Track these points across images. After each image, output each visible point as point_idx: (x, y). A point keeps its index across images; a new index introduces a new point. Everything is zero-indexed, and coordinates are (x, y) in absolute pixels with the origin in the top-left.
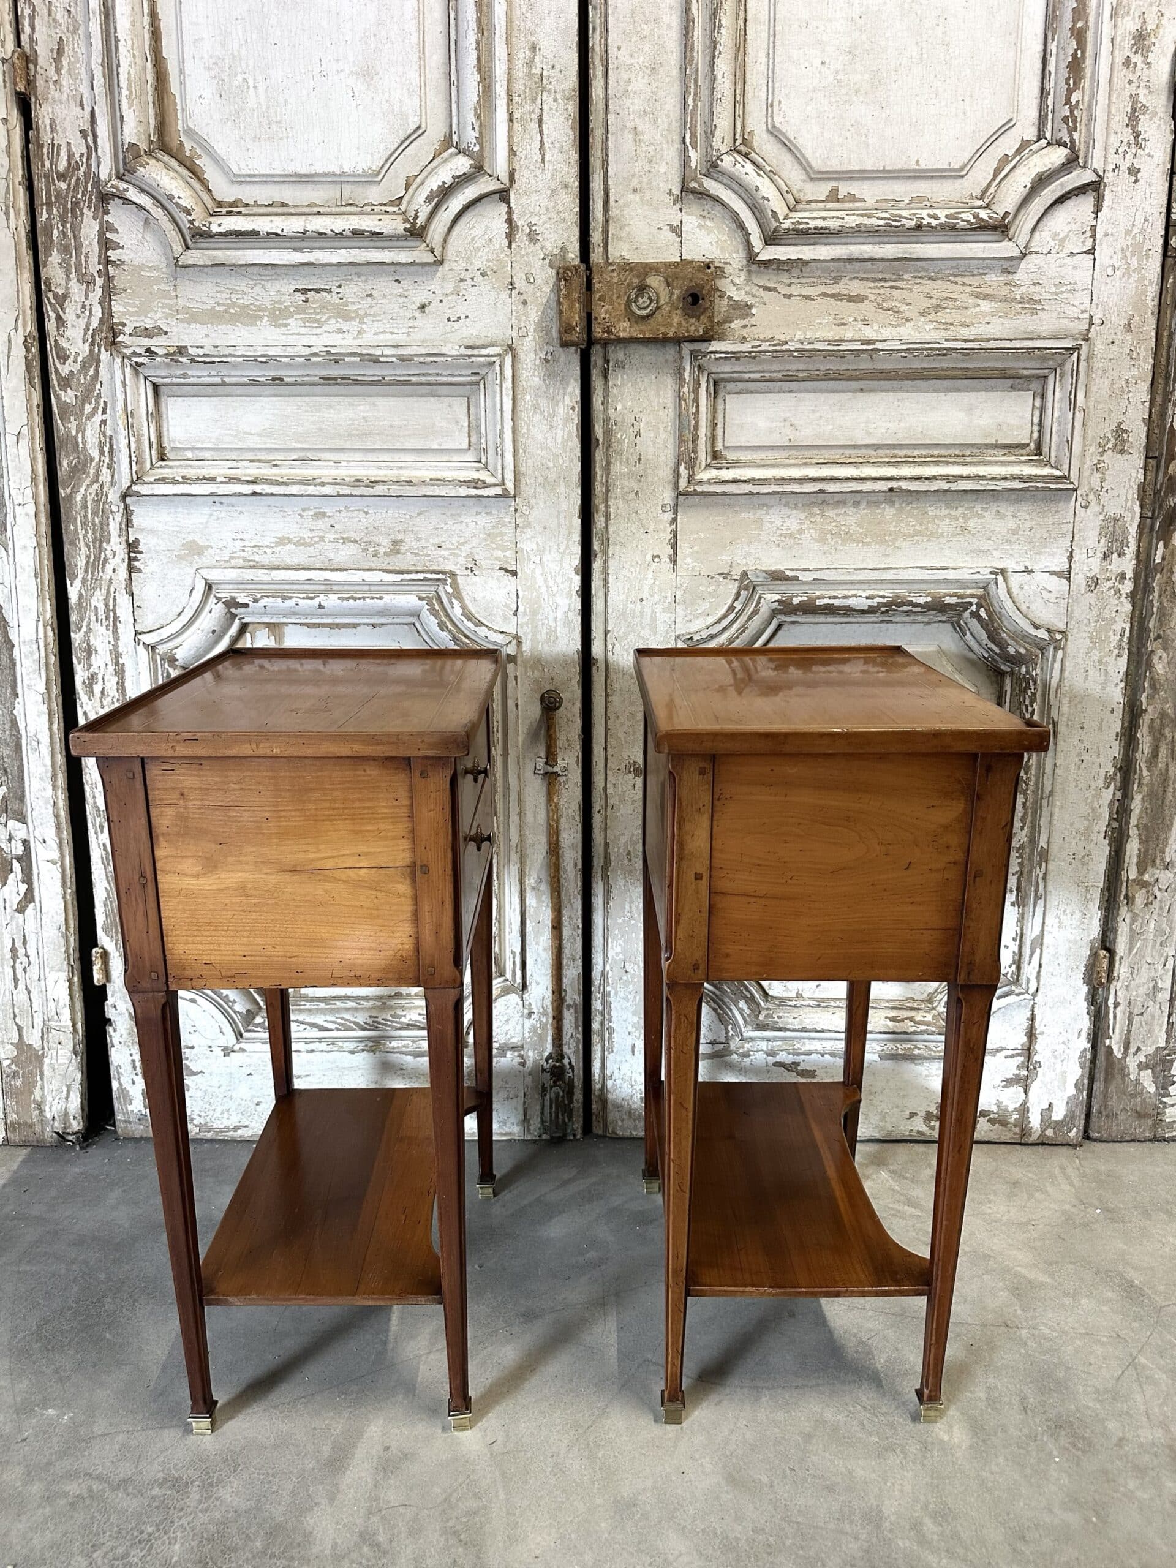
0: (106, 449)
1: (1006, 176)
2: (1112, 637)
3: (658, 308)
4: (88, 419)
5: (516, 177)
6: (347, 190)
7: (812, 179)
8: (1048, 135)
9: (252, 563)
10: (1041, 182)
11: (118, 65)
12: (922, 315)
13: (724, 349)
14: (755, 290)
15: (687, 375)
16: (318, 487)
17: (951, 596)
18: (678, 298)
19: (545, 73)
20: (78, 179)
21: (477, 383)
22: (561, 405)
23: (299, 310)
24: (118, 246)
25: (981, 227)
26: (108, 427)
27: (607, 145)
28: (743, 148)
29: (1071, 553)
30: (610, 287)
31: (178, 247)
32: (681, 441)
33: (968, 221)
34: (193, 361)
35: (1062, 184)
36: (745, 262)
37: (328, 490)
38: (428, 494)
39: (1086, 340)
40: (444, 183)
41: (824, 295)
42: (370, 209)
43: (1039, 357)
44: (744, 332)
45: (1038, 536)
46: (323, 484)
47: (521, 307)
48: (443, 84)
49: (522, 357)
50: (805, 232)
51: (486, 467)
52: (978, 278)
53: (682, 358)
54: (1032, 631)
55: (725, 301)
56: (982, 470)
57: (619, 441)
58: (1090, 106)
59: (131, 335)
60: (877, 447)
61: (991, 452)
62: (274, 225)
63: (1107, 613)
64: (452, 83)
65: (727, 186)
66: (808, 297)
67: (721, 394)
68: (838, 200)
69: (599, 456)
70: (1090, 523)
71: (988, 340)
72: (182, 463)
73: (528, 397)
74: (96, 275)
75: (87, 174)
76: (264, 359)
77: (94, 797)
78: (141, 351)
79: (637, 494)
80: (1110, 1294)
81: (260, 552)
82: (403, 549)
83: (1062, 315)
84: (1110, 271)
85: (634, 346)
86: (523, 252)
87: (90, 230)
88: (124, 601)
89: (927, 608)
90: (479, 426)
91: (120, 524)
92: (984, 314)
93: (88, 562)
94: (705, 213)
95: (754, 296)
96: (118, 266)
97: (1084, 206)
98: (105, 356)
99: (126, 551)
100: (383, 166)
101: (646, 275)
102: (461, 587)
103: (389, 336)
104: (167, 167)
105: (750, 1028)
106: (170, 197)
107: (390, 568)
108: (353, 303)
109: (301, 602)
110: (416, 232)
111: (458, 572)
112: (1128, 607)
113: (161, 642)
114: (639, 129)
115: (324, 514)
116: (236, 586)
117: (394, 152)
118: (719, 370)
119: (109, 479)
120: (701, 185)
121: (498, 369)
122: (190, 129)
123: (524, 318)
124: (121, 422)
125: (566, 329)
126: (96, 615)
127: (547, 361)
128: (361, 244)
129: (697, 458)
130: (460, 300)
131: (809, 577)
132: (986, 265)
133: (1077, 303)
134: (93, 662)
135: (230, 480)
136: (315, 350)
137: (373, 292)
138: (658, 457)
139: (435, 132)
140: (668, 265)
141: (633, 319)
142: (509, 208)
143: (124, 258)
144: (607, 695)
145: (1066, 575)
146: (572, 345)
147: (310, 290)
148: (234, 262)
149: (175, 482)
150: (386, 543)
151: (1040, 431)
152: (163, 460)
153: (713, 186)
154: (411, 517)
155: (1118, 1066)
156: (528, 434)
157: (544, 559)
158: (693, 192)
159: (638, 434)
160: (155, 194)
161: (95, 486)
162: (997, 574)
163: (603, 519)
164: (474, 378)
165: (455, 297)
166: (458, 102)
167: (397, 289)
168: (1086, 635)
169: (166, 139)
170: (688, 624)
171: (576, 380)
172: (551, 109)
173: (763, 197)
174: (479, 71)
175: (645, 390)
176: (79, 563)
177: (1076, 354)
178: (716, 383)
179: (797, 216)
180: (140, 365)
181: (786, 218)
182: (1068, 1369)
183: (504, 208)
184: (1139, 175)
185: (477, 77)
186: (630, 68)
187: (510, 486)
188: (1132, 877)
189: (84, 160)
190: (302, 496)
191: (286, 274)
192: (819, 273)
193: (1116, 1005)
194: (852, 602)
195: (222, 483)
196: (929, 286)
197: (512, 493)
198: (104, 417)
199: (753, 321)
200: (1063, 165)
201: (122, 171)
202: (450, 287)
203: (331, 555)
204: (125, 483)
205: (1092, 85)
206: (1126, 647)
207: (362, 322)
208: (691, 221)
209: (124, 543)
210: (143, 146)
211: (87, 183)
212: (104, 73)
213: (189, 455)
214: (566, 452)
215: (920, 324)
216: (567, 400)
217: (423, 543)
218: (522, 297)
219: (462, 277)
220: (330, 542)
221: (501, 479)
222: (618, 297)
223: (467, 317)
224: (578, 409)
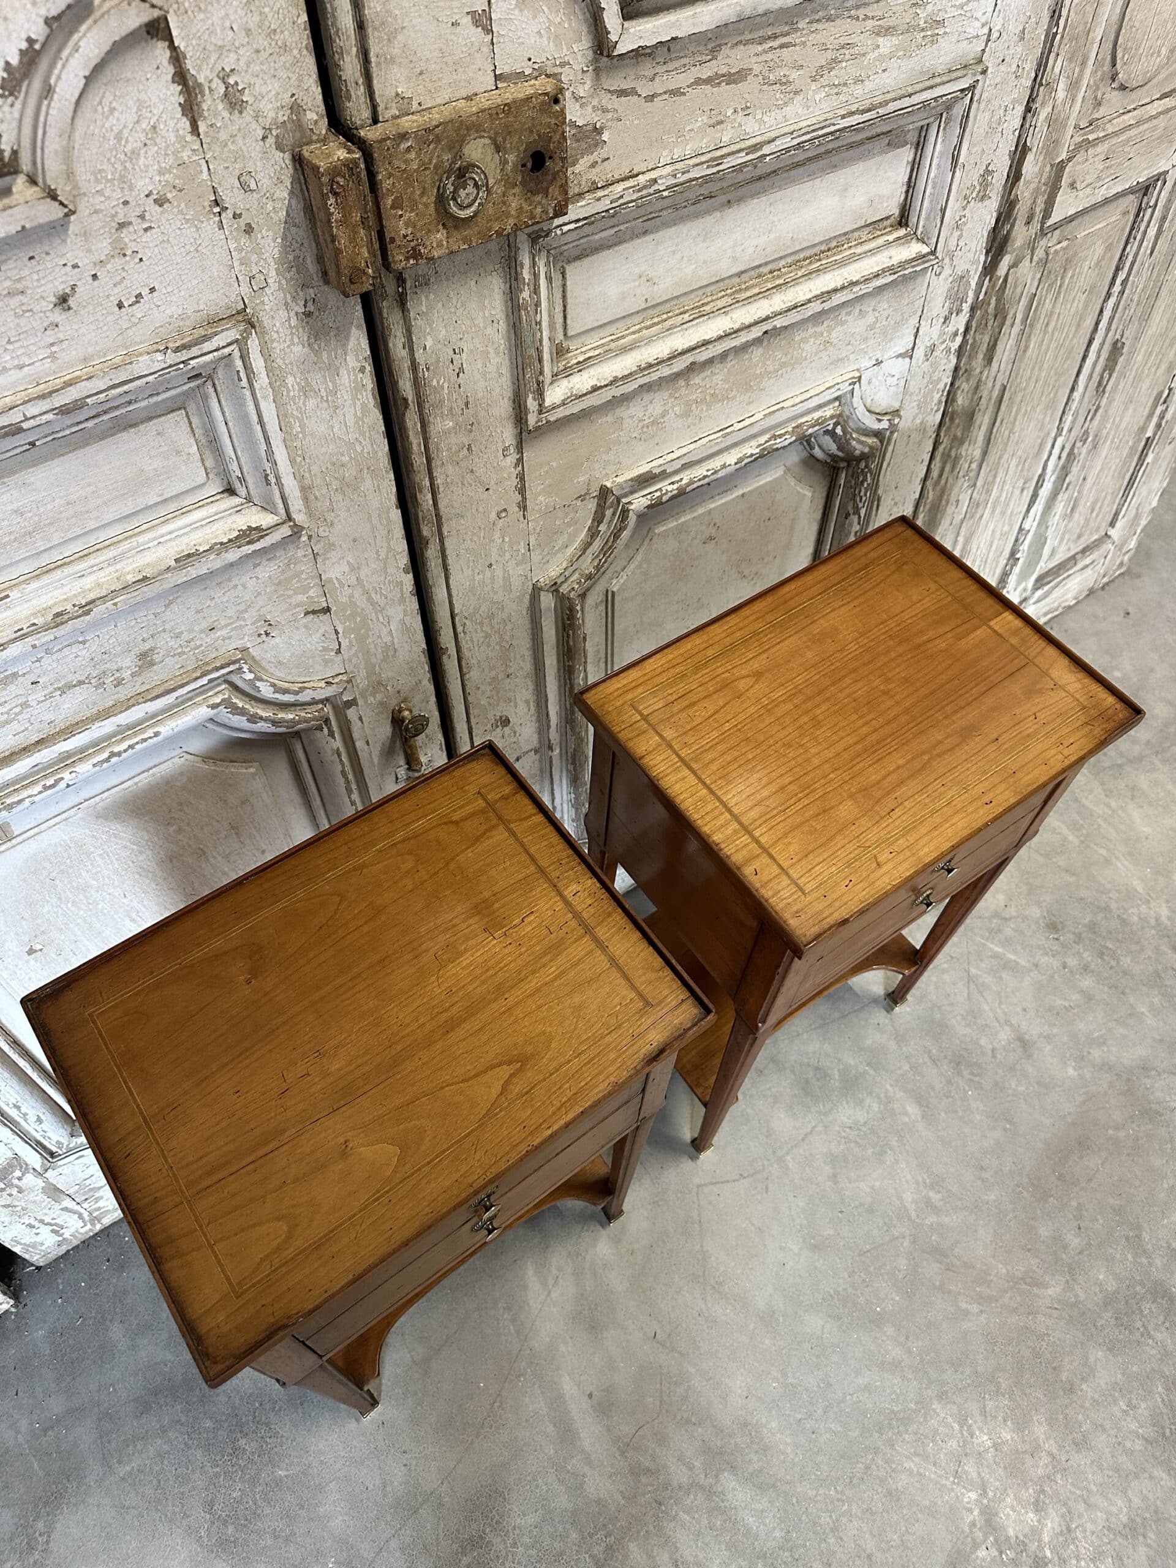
3: (488, 196)
12: (813, 79)
14: (607, 100)
15: (523, 270)
18: (515, 166)
22: (343, 372)
29: (918, 328)
30: (408, 179)
32: (525, 365)
37: (14, 651)
38: (187, 579)
39: (984, 72)
40: (30, 41)
41: (699, 82)
45: (893, 323)
47: (244, 240)
49: (268, 324)
51: (250, 501)
53: (517, 250)
55: (572, 136)
57: (438, 390)
63: (937, 375)
66: (676, 92)
67: (558, 266)
69: (410, 420)
70: (939, 291)
73: (290, 380)
82: (157, 658)
83: (962, 37)
86: (223, 136)
90: (215, 442)
92: (881, 59)
95: (605, 111)
101: (462, 142)
102: (258, 658)
107: (154, 694)
111: (249, 645)
115: (15, 675)
118: (562, 243)
121: (239, 364)
129: (544, 378)
130: (132, 263)
131: (677, 466)
133: (979, 14)
138: (489, 390)
142: (173, 47)
145: (910, 353)
150: (128, 662)
151: (907, 192)
154: (158, 616)
156: (303, 432)
157: (363, 577)
159: (461, 370)
162: (855, 383)
163: (429, 496)
164: (194, 385)
165: (118, 261)
170: (547, 569)
171: (358, 327)
175: (462, 306)
177: (970, 95)
178: (554, 258)
183: (161, 51)
187: (300, 517)
196: (827, 32)
197: (306, 525)
199: (603, 152)
202: (103, 246)
203: (49, 716)
214: (363, 434)
215: (811, 95)
216: (352, 362)
217: (186, 636)
218: (242, 222)
219: (121, 218)
220: (39, 702)
221: (284, 516)
222: (423, 194)
223: (153, 290)
224: (369, 368)
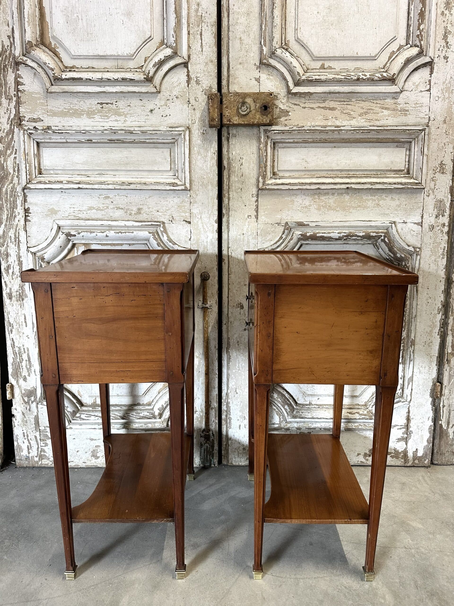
0: (16, 169)
1: (394, 59)
2: (440, 250)
3: (250, 111)
4: (9, 156)
5: (191, 57)
6: (120, 62)
7: (314, 60)
8: (411, 43)
9: (77, 218)
10: (408, 61)
11: (24, 9)
12: (360, 116)
13: (278, 129)
14: (290, 105)
15: (262, 140)
16: (106, 186)
17: (373, 232)
18: (259, 107)
19: (203, 15)
20: (6, 56)
21: (174, 143)
22: (209, 152)
23: (99, 112)
24: (23, 84)
25: (384, 80)
26: (17, 160)
27: (229, 45)
28: (285, 46)
29: (423, 215)
30: (230, 103)
31: (48, 85)
32: (260, 167)
33: (378, 77)
34: (54, 132)
35: (417, 63)
36: (286, 93)
37: (110, 187)
38: (153, 188)
39: (428, 126)
40: (161, 59)
41: (319, 107)
42: (130, 70)
43: (409, 133)
44: (286, 122)
45: (409, 208)
46: (108, 184)
47: (193, 111)
48: (161, 19)
49: (193, 132)
50: (311, 81)
51: (178, 178)
52: (383, 101)
53: (260, 133)
54: (407, 248)
55: (278, 110)
56: (385, 180)
57: (234, 167)
58: (428, 31)
59: (27, 121)
60: (341, 171)
61: (389, 173)
62: (89, 75)
63: (438, 240)
64: (164, 19)
65: (279, 62)
66: (312, 108)
67: (276, 148)
68: (324, 69)
69: (225, 173)
70: (430, 202)
71: (387, 126)
72: (48, 175)
73: (195, 149)
74: (13, 96)
75: (10, 54)
76: (84, 132)
77: (8, 318)
78: (32, 128)
79: (241, 189)
80: (449, 533)
81: (81, 213)
82: (142, 212)
83: (417, 117)
84: (437, 99)
85: (240, 128)
86: (194, 88)
87: (11, 77)
88: (22, 234)
89: (363, 237)
90: (175, 161)
91: (22, 201)
92: (385, 116)
93: (7, 217)
94: (270, 73)
95: (290, 107)
96: (22, 92)
97: (426, 71)
98: (16, 130)
99: (24, 212)
100: (135, 53)
101: (245, 98)
102: (167, 228)
103: (137, 123)
104: (44, 51)
105: (289, 417)
106: (45, 64)
107: (137, 220)
108: (122, 109)
109: (98, 234)
110: (149, 80)
111: (166, 222)
112: (446, 238)
113: (38, 251)
114: (242, 38)
115: (109, 197)
116: (71, 228)
117: (140, 47)
118: (276, 138)
119: (17, 182)
120: (268, 61)
121: (183, 136)
122: (54, 36)
123: (194, 116)
124: (23, 157)
125: (212, 119)
126: (11, 240)
127: (204, 134)
128: (126, 84)
129: (266, 174)
130: (167, 108)
131: (314, 224)
132: (386, 95)
133: (423, 111)
134: (9, 260)
135: (69, 182)
136: (106, 128)
137: (131, 104)
138: (250, 174)
139: (157, 39)
140: (254, 94)
141: (240, 116)
142: (188, 70)
143: (25, 89)
144: (229, 274)
145: (421, 224)
146: (214, 127)
147: (104, 103)
148: (72, 91)
149: (45, 183)
150: (135, 209)
151: (409, 165)
152: (41, 174)
153: (272, 62)
154: (146, 198)
155: (444, 433)
156: (195, 164)
157: (202, 217)
158: (265, 64)
159: (242, 164)
160: (39, 62)
161: (11, 185)
162: (392, 223)
163: (227, 200)
164: (173, 141)
165: (165, 107)
166: (167, 26)
167: (141, 103)
168: (429, 249)
169: (44, 40)
170: (263, 244)
171: (215, 142)
172: (205, 30)
173: (294, 66)
174: (176, 13)
175: (245, 146)
176: (4, 218)
177: (423, 132)
178: (274, 144)
179: (308, 74)
180: (31, 134)
181: (303, 75)
182: (434, 567)
183: (186, 70)
184: (448, 59)
185: (175, 16)
186: (238, 13)
187: (188, 185)
188: (449, 352)
189: (9, 48)
190: (99, 189)
191: (94, 96)
192: (317, 98)
193: (444, 406)
194: (332, 235)
195: (65, 183)
196: (363, 104)
197: (189, 188)
198: (15, 156)
199: (289, 118)
200: (417, 54)
201: (25, 53)
202: (163, 103)
203: (111, 214)
204: (24, 183)
205: (428, 22)
206: (446, 254)
207: (125, 117)
208: (264, 76)
209: (23, 209)
210: (34, 42)
211: (10, 57)
212: (18, 12)
213: (52, 172)
214: (211, 172)
215: (359, 119)
216: (212, 150)
217: (151, 209)
218: (193, 107)
219: (168, 98)
220: (111, 209)
221: (184, 183)
222: (233, 107)
223: (170, 115)
224: (216, 154)
